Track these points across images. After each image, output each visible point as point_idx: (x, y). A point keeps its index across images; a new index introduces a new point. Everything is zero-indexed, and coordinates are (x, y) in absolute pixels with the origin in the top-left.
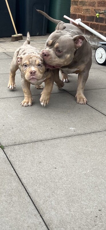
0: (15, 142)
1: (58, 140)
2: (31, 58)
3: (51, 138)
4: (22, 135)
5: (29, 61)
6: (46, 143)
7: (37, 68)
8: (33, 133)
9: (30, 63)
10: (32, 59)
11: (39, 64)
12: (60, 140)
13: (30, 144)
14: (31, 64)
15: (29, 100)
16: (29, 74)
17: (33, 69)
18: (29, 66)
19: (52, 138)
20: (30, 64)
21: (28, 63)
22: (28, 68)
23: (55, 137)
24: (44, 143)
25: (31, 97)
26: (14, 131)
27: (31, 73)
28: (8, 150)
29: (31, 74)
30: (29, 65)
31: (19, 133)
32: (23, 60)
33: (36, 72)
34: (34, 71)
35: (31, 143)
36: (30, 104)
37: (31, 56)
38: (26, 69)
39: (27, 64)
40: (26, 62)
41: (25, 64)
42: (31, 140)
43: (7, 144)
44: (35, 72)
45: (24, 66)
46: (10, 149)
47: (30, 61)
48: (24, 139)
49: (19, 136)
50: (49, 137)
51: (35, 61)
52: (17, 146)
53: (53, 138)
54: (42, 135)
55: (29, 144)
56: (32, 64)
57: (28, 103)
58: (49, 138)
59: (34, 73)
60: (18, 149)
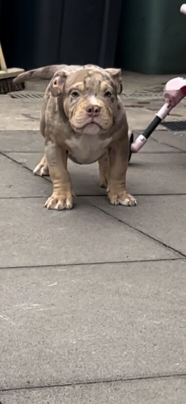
0: (29, 382)
1: (161, 383)
2: (90, 75)
3: (138, 377)
4: (48, 366)
5: (85, 82)
6: (123, 387)
7: (103, 100)
8: (82, 363)
9: (88, 86)
10: (93, 77)
11: (107, 91)
12: (165, 381)
13: (74, 387)
14: (88, 91)
15: (65, 195)
16: (85, 112)
17: (95, 101)
18: (84, 95)
19: (141, 377)
20: (88, 89)
21: (82, 88)
22: (81, 99)
23: (149, 375)
24: (118, 387)
25: (72, 188)
26: (23, 355)
27: (90, 110)
28: (9, 398)
29: (90, 113)
30: (84, 92)
31: (37, 361)
32: (68, 81)
33: (102, 110)
34: (97, 106)
35: (78, 387)
36: (68, 203)
37: (91, 72)
38: (77, 102)
39: (80, 91)
40: (78, 86)
41: (74, 91)
42: (76, 379)
43: (4, 385)
44: (98, 110)
45: (71, 96)
46: (14, 397)
47: (87, 83)
48: (54, 374)
49: (38, 368)
50: (131, 373)
51: (98, 83)
52: (36, 392)
53: (143, 375)
54: (110, 367)
55: (71, 388)
56: (92, 90)
57: (65, 201)
58: (131, 376)
59: (96, 111)
60: (39, 397)
